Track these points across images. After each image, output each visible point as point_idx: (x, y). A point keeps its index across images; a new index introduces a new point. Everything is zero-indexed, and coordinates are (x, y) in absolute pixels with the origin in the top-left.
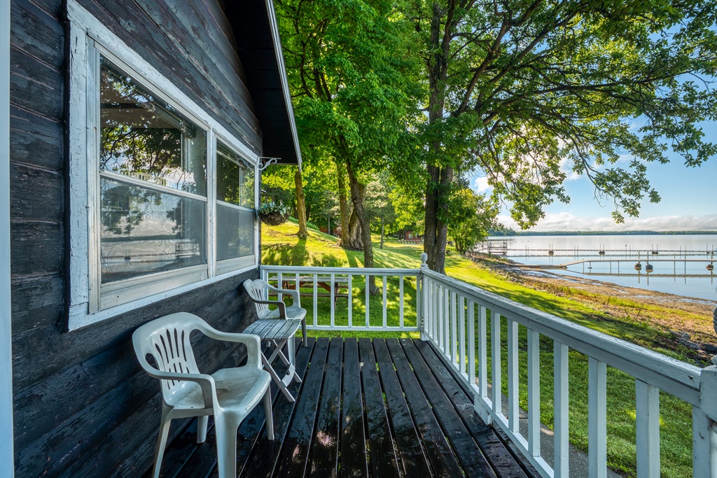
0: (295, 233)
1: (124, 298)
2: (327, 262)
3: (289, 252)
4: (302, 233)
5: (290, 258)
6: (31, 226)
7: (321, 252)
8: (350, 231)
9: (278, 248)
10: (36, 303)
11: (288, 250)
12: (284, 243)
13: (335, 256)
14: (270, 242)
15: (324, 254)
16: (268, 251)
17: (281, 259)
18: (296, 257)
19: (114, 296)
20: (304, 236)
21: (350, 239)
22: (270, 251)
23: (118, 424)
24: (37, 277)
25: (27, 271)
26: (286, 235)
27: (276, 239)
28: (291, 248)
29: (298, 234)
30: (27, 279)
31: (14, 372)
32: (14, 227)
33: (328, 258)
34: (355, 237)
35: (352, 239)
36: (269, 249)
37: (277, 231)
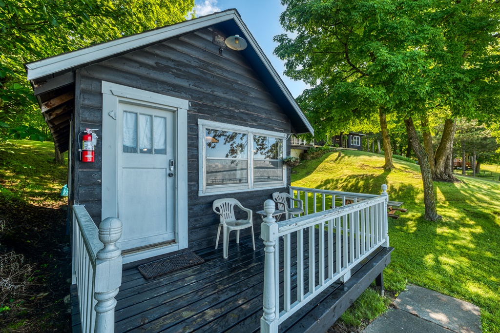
0: (382, 166)
1: (213, 190)
2: (403, 190)
3: (371, 180)
4: (388, 166)
5: (371, 185)
6: (192, 172)
7: (400, 181)
8: (436, 163)
9: (363, 177)
10: (193, 189)
11: (370, 179)
12: (369, 174)
13: (413, 185)
14: (359, 173)
15: (402, 183)
16: (355, 179)
17: (363, 186)
18: (376, 185)
19: (210, 190)
20: (389, 168)
21: (436, 171)
22: (357, 179)
23: (212, 225)
24: (193, 183)
25: (191, 182)
26: (374, 168)
27: (364, 170)
28: (374, 177)
29: (384, 167)
30: (191, 183)
31: (188, 202)
32: (188, 173)
33: (405, 187)
34: (442, 169)
35: (438, 171)
36: (356, 178)
37: (367, 164)
